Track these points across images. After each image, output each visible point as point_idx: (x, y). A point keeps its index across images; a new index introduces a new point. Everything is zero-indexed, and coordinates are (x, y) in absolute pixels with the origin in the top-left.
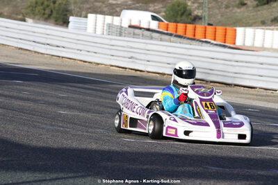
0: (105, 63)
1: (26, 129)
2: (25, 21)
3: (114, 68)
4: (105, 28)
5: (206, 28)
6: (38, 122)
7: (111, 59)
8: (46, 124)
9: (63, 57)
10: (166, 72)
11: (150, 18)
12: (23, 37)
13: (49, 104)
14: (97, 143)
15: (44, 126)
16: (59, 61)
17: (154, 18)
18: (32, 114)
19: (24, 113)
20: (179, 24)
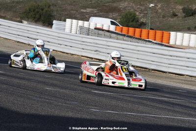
0: (77, 54)
1: (22, 99)
2: (22, 22)
3: (84, 58)
4: (78, 29)
5: (149, 31)
6: (31, 95)
7: (82, 51)
8: (36, 97)
11: (110, 23)
12: (20, 34)
13: (39, 82)
14: (72, 112)
15: (35, 98)
17: (112, 23)
18: (27, 90)
19: (21, 88)
20: (130, 28)
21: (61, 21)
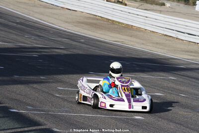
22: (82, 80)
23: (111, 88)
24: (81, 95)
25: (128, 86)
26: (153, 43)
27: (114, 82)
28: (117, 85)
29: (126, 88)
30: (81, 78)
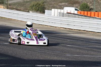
0: (58, 27)
1: (31, 52)
2: (29, 12)
3: (62, 28)
4: (58, 14)
5: (95, 13)
6: (35, 49)
7: (60, 25)
9: (43, 25)
10: (81, 29)
11: (74, 10)
14: (57, 57)
15: (37, 51)
16: (42, 26)
17: (76, 10)
20: (85, 12)
21: (49, 10)
22: (12, 31)
23: (27, 34)
24: (12, 38)
25: (36, 33)
26: (21, 25)
27: (29, 31)
28: (30, 33)
29: (35, 34)
30: (11, 31)
